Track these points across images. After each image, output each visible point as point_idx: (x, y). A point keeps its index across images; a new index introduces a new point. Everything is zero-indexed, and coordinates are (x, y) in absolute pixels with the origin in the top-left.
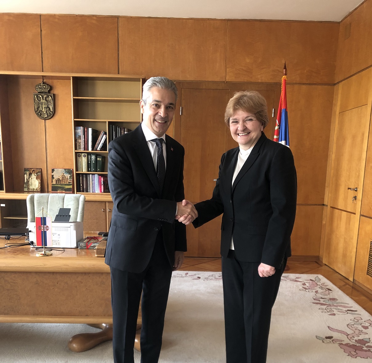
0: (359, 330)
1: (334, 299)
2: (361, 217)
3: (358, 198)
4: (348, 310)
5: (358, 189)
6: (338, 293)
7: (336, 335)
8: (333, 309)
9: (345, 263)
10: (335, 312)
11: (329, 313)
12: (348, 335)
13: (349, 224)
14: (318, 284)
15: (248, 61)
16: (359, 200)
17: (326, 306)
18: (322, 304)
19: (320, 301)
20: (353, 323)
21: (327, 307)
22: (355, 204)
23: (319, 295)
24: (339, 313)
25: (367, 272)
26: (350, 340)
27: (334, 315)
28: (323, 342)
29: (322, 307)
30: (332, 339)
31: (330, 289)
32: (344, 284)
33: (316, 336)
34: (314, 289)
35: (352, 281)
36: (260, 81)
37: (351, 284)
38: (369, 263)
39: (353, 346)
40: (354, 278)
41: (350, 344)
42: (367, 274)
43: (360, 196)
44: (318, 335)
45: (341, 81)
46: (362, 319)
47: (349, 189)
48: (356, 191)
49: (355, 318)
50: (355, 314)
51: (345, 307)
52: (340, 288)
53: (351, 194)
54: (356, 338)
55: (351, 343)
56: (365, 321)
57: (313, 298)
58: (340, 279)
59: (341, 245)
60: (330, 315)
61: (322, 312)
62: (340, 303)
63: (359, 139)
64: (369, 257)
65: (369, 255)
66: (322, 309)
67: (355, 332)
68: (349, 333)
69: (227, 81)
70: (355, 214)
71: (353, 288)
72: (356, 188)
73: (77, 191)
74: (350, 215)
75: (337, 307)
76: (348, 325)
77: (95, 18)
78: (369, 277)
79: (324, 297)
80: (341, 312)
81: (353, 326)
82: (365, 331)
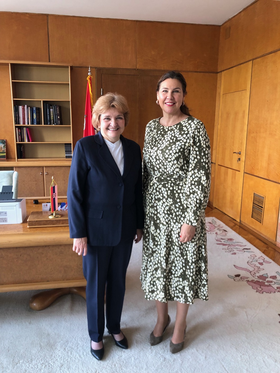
0: (258, 267)
1: (231, 240)
2: (245, 174)
3: (241, 159)
4: (244, 249)
5: (242, 153)
6: (232, 234)
7: (243, 273)
8: (233, 249)
9: (232, 208)
10: (235, 251)
11: (231, 253)
12: (251, 272)
13: (235, 179)
14: (216, 226)
15: (153, 53)
16: (243, 161)
17: (227, 246)
18: (224, 245)
19: (221, 242)
20: (251, 261)
21: (229, 247)
22: (239, 164)
23: (219, 237)
24: (238, 252)
26: (253, 276)
27: (235, 254)
28: (234, 280)
29: (224, 247)
30: (240, 277)
31: (226, 230)
32: (234, 224)
33: (228, 275)
34: (214, 231)
35: (239, 222)
36: (163, 69)
37: (239, 224)
38: (253, 209)
39: (257, 282)
40: (241, 220)
41: (254, 280)
42: (252, 217)
43: (243, 158)
44: (229, 275)
45: (224, 71)
46: (256, 256)
47: (234, 153)
48: (240, 154)
49: (251, 256)
50: (249, 252)
51: (241, 246)
52: (232, 228)
53: (236, 156)
54: (258, 275)
55: (256, 280)
56: (259, 258)
57: (215, 239)
58: (230, 220)
59: (228, 194)
60: (232, 254)
61: (226, 252)
62: (236, 242)
63: (240, 115)
64: (253, 205)
65: (253, 203)
66: (225, 249)
67: (255, 269)
68: (251, 270)
69: (137, 68)
70: (239, 171)
72: (240, 152)
73: (18, 158)
74: (236, 172)
75: (235, 246)
76: (248, 262)
77: (28, 15)
78: (254, 220)
79: (223, 238)
80: (240, 251)
81: (252, 263)
82: (261, 267)
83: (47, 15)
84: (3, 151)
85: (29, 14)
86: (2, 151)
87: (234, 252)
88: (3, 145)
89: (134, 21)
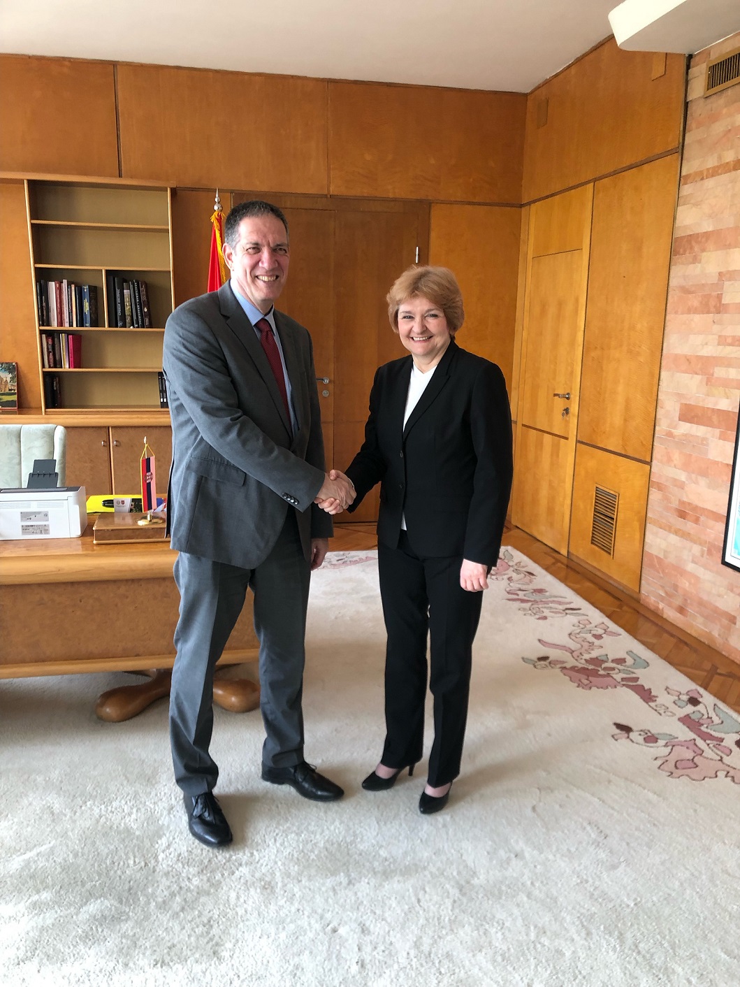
0: (590, 643)
1: (541, 591)
2: (578, 444)
3: (571, 410)
4: (567, 609)
5: (572, 396)
6: (545, 579)
7: (553, 654)
8: (542, 609)
9: (552, 525)
10: (546, 613)
11: (537, 616)
12: (573, 651)
13: (558, 456)
14: (511, 564)
15: (368, 157)
16: (574, 415)
17: (530, 604)
18: (523, 601)
19: (518, 595)
20: (578, 631)
21: (533, 606)
22: (567, 422)
23: (515, 586)
24: (553, 614)
25: (592, 540)
26: (576, 660)
27: (545, 618)
28: (535, 667)
29: (524, 605)
30: (548, 661)
31: (532, 572)
32: (553, 560)
33: (523, 658)
34: (505, 574)
35: (566, 555)
36: (391, 195)
37: (565, 561)
38: (594, 524)
39: (583, 670)
40: (570, 550)
41: (577, 667)
42: (592, 543)
43: (574, 408)
44: (525, 657)
45: (534, 201)
46: (591, 623)
47: (555, 395)
48: (568, 398)
49: (579, 622)
50: (579, 614)
51: (560, 603)
52: (547, 569)
53: (559, 404)
54: (587, 656)
55: (580, 666)
56: (596, 627)
57: (506, 590)
58: (546, 553)
59: (544, 493)
60: (539, 619)
61: (525, 615)
62: (551, 597)
63: (569, 307)
64: (594, 515)
65: (595, 511)
66: (524, 609)
67: (582, 646)
68: (573, 649)
69: (331, 193)
70: (567, 439)
71: (567, 566)
72: (568, 394)
73: (47, 407)
74: (559, 441)
75: (548, 604)
76: (570, 634)
77: (67, 63)
78: (596, 548)
79: (523, 587)
80: (556, 613)
81: (578, 636)
82: (597, 642)
83: (114, 64)
84: (10, 390)
85: (70, 61)
86: (7, 391)
87: (544, 614)
88: (10, 375)
89: (323, 80)
